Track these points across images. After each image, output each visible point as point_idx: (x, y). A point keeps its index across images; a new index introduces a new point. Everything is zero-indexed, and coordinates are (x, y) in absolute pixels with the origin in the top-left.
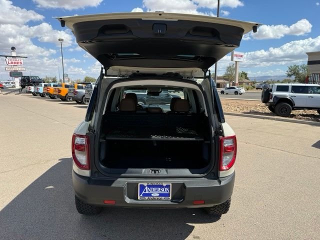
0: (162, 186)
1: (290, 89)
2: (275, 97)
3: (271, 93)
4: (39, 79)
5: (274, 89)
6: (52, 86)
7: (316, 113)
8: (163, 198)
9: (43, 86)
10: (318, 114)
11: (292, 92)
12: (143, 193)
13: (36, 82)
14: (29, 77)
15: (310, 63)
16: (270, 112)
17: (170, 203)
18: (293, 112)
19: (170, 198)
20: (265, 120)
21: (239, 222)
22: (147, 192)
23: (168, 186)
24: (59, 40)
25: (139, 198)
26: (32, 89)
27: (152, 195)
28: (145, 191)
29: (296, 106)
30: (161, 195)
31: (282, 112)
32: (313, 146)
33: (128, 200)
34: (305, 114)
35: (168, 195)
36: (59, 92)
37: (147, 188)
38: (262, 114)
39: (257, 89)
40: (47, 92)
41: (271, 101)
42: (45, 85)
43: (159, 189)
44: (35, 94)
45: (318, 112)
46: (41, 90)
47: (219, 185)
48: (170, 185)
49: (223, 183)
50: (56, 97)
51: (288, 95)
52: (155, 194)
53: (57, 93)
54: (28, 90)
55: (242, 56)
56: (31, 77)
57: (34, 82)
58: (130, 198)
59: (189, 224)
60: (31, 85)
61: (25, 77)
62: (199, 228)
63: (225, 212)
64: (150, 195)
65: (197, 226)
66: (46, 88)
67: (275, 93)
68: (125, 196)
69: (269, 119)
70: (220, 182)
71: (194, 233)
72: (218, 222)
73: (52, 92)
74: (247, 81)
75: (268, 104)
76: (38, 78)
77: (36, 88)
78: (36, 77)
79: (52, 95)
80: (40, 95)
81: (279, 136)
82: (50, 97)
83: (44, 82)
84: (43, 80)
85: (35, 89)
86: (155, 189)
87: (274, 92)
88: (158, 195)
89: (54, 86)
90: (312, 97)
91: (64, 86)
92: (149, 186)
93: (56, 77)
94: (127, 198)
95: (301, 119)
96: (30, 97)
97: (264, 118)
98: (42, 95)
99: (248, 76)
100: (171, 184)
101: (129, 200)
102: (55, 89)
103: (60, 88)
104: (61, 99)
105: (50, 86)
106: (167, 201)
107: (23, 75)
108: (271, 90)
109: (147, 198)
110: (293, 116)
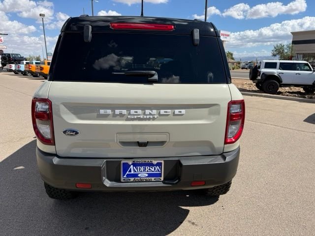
0: (151, 165)
1: (278, 66)
2: (263, 73)
3: (259, 70)
4: (21, 57)
5: (263, 65)
6: (34, 63)
7: (302, 90)
8: (153, 179)
9: (25, 63)
10: (304, 92)
11: (280, 69)
12: (127, 173)
13: (18, 60)
14: (9, 54)
15: (294, 42)
16: (257, 89)
17: (161, 184)
18: (280, 89)
19: (162, 178)
20: (253, 97)
21: (239, 203)
22: (132, 172)
23: (159, 164)
24: (40, 15)
25: (122, 180)
26: (13, 67)
27: (139, 175)
28: (130, 171)
29: (283, 83)
30: (150, 175)
31: (270, 89)
32: (305, 121)
33: (107, 183)
34: (291, 91)
35: (160, 175)
36: (41, 70)
37: (132, 166)
38: (249, 91)
39: (243, 68)
40: (28, 69)
41: (259, 78)
42: (27, 63)
43: (147, 168)
44: (16, 72)
45: (304, 90)
46: (22, 67)
47: (223, 162)
48: (161, 163)
49: (228, 159)
50: (38, 75)
51: (275, 71)
52: (143, 175)
53: (39, 71)
54: (9, 68)
55: (228, 35)
56: (12, 54)
57: (15, 60)
58: (110, 180)
59: (183, 207)
60: (13, 63)
61: (5, 54)
62: (195, 212)
63: (225, 193)
64: (136, 175)
65: (191, 209)
66: (27, 65)
67: (263, 70)
68: (104, 178)
69: (257, 96)
70: (224, 158)
71: (189, 217)
72: (217, 204)
73: (34, 70)
74: (232, 61)
75: (256, 81)
76: (19, 56)
77: (17, 66)
78: (17, 55)
79: (33, 72)
80: (22, 73)
81: (270, 112)
82: (32, 75)
83: (26, 60)
84: (25, 58)
85: (15, 67)
86: (142, 169)
87: (262, 68)
88: (147, 175)
89: (36, 63)
90: (299, 74)
91: (46, 64)
92: (134, 165)
93: (39, 56)
94: (107, 180)
95: (287, 95)
96: (12, 75)
97: (252, 95)
98: (24, 74)
99: (233, 57)
100: (163, 162)
101: (110, 182)
102: (37, 66)
103: (42, 66)
104: (43, 77)
105: (33, 64)
106: (158, 183)
107: (4, 53)
108: (259, 67)
109: (132, 179)
110: (280, 93)
